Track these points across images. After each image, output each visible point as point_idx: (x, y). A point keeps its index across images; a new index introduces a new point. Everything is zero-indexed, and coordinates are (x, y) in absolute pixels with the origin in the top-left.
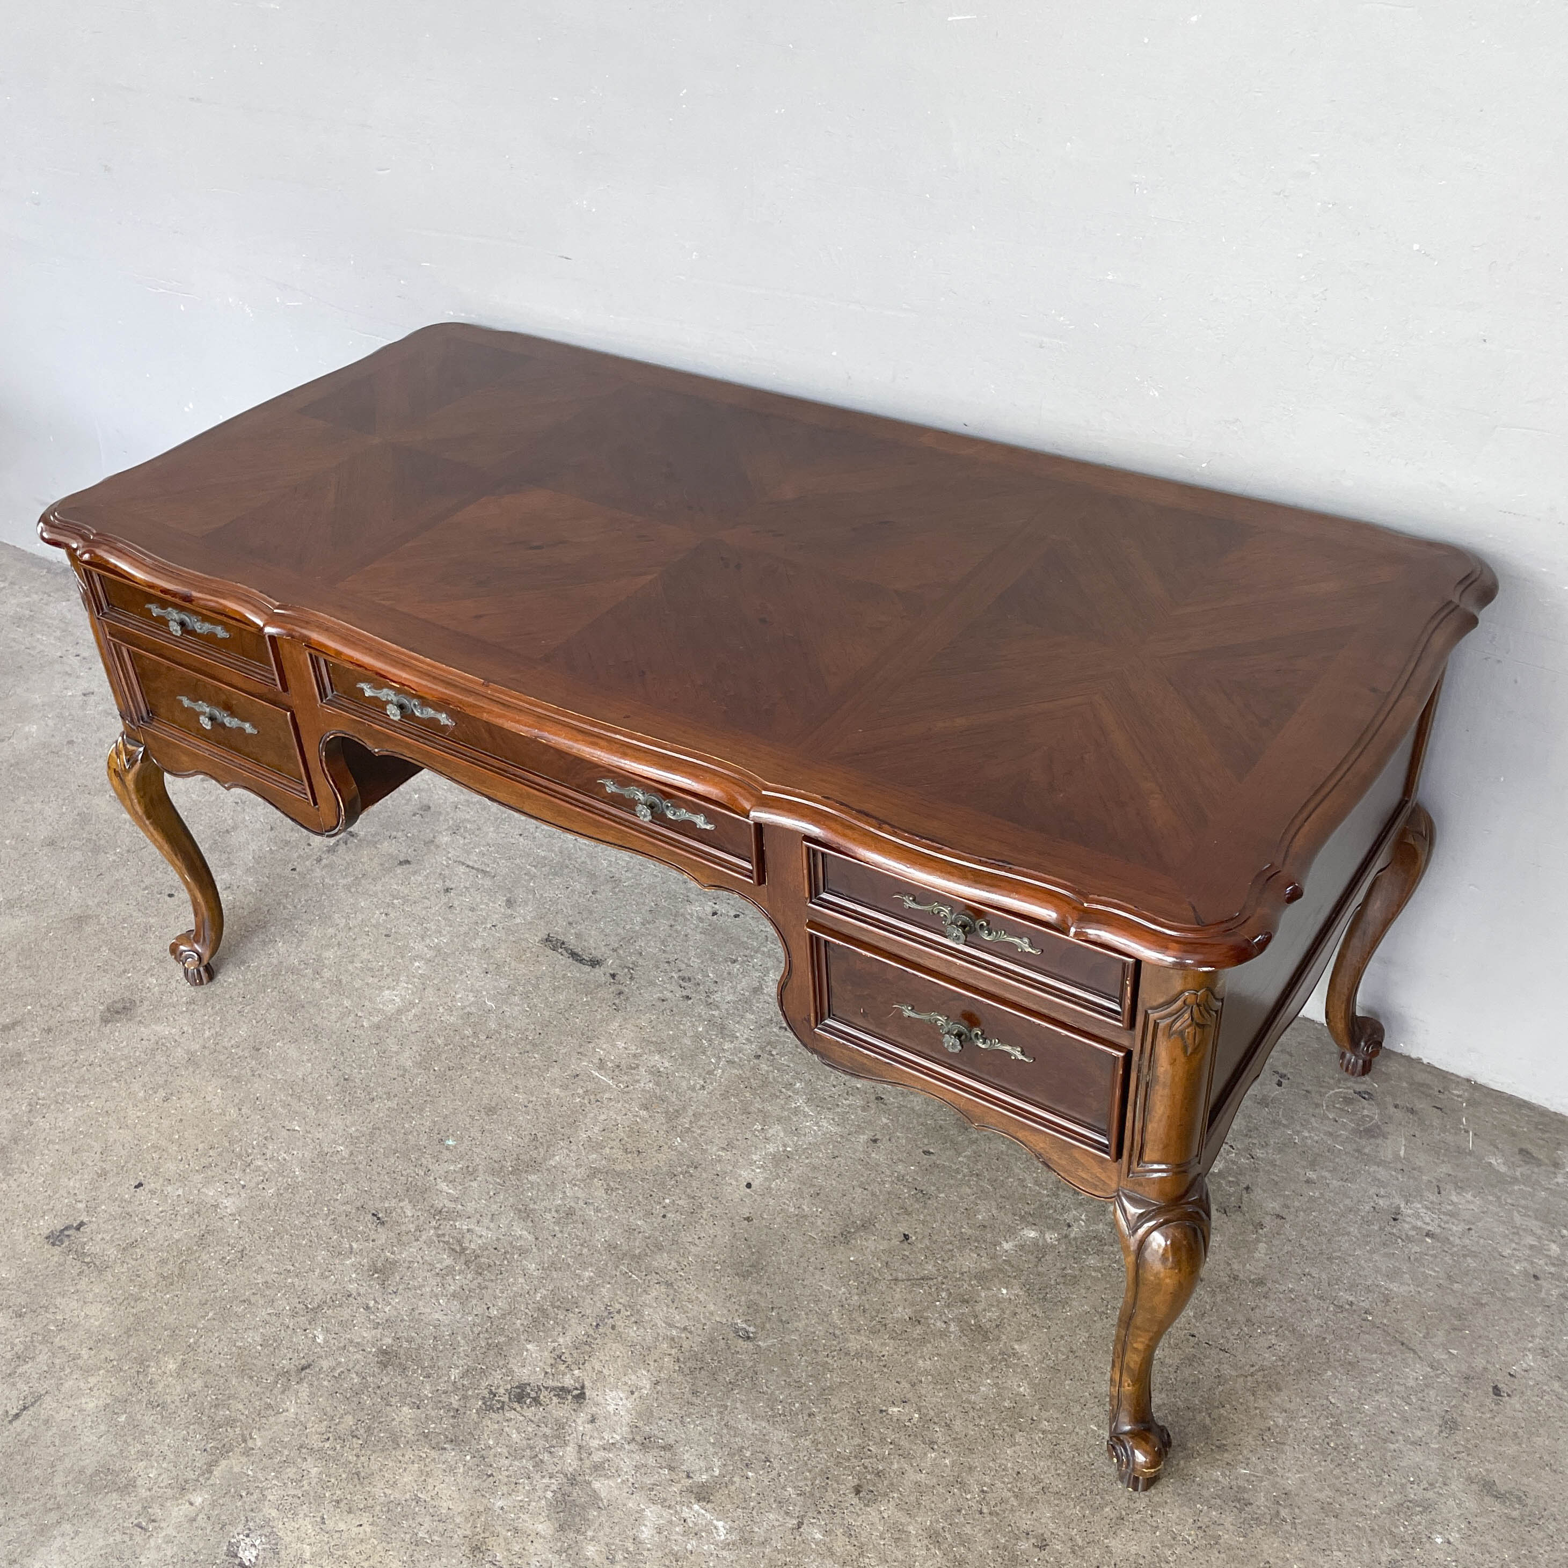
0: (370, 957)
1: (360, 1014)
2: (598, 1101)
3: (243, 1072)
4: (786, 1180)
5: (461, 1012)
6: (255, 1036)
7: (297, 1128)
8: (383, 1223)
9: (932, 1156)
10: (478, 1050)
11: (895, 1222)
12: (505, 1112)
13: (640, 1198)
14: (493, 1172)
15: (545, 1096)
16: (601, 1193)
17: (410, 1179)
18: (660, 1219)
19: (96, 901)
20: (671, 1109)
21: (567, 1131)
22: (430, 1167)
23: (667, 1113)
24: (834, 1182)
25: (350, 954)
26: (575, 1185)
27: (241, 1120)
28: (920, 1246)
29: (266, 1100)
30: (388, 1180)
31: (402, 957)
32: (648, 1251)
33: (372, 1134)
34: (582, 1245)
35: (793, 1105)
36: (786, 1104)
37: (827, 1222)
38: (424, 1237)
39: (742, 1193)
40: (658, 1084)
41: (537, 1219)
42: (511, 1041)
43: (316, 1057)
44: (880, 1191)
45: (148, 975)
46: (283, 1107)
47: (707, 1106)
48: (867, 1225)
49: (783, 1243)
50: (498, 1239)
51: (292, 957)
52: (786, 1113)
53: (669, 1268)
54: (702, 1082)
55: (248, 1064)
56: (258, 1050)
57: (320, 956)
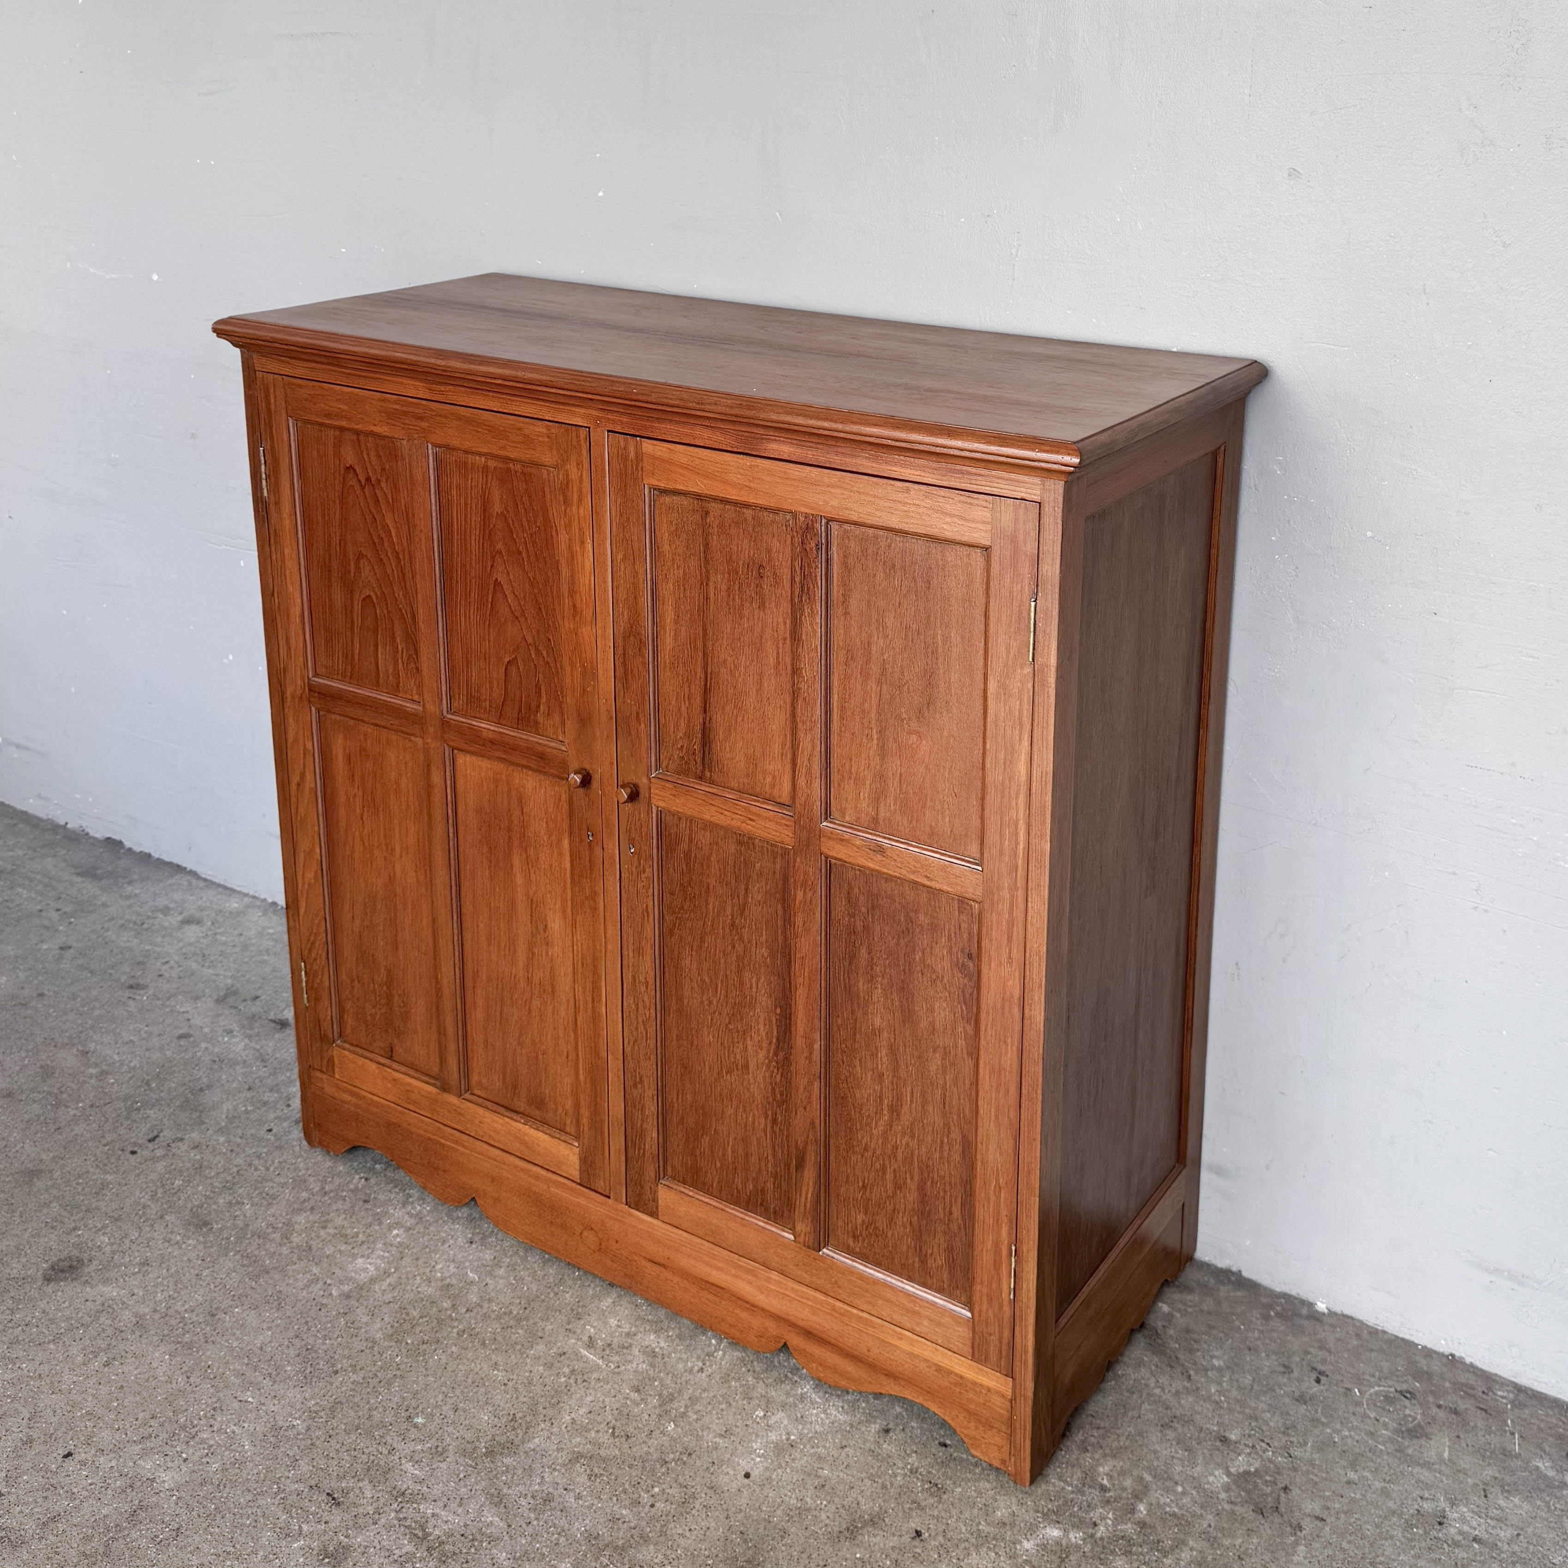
0: (346, 1224)
1: (329, 1281)
2: (584, 1381)
3: (195, 1338)
4: (788, 1470)
5: (439, 1284)
6: (212, 1301)
7: (250, 1399)
8: (338, 1504)
9: (948, 1449)
10: (456, 1324)
11: (908, 1516)
12: (483, 1390)
13: (627, 1486)
14: (464, 1454)
15: (527, 1374)
16: (583, 1479)
17: (372, 1458)
18: (647, 1508)
19: (51, 1155)
20: (665, 1392)
21: (550, 1412)
22: (395, 1445)
23: (660, 1396)
24: (841, 1475)
25: (323, 1219)
26: (555, 1469)
27: (189, 1389)
28: (933, 1543)
29: (218, 1369)
30: (348, 1458)
31: (380, 1224)
32: (632, 1541)
33: (333, 1410)
34: (559, 1534)
35: (800, 1391)
36: (791, 1389)
37: (831, 1516)
38: (383, 1521)
39: (739, 1483)
40: (652, 1366)
41: (511, 1506)
42: (493, 1316)
43: (278, 1326)
44: (892, 1484)
45: (100, 1233)
46: (236, 1376)
47: (705, 1390)
48: (876, 1521)
49: (782, 1537)
50: (466, 1525)
51: (260, 1220)
52: (791, 1399)
53: (656, 1561)
54: (700, 1364)
55: (202, 1329)
56: (213, 1315)
57: (290, 1219)
